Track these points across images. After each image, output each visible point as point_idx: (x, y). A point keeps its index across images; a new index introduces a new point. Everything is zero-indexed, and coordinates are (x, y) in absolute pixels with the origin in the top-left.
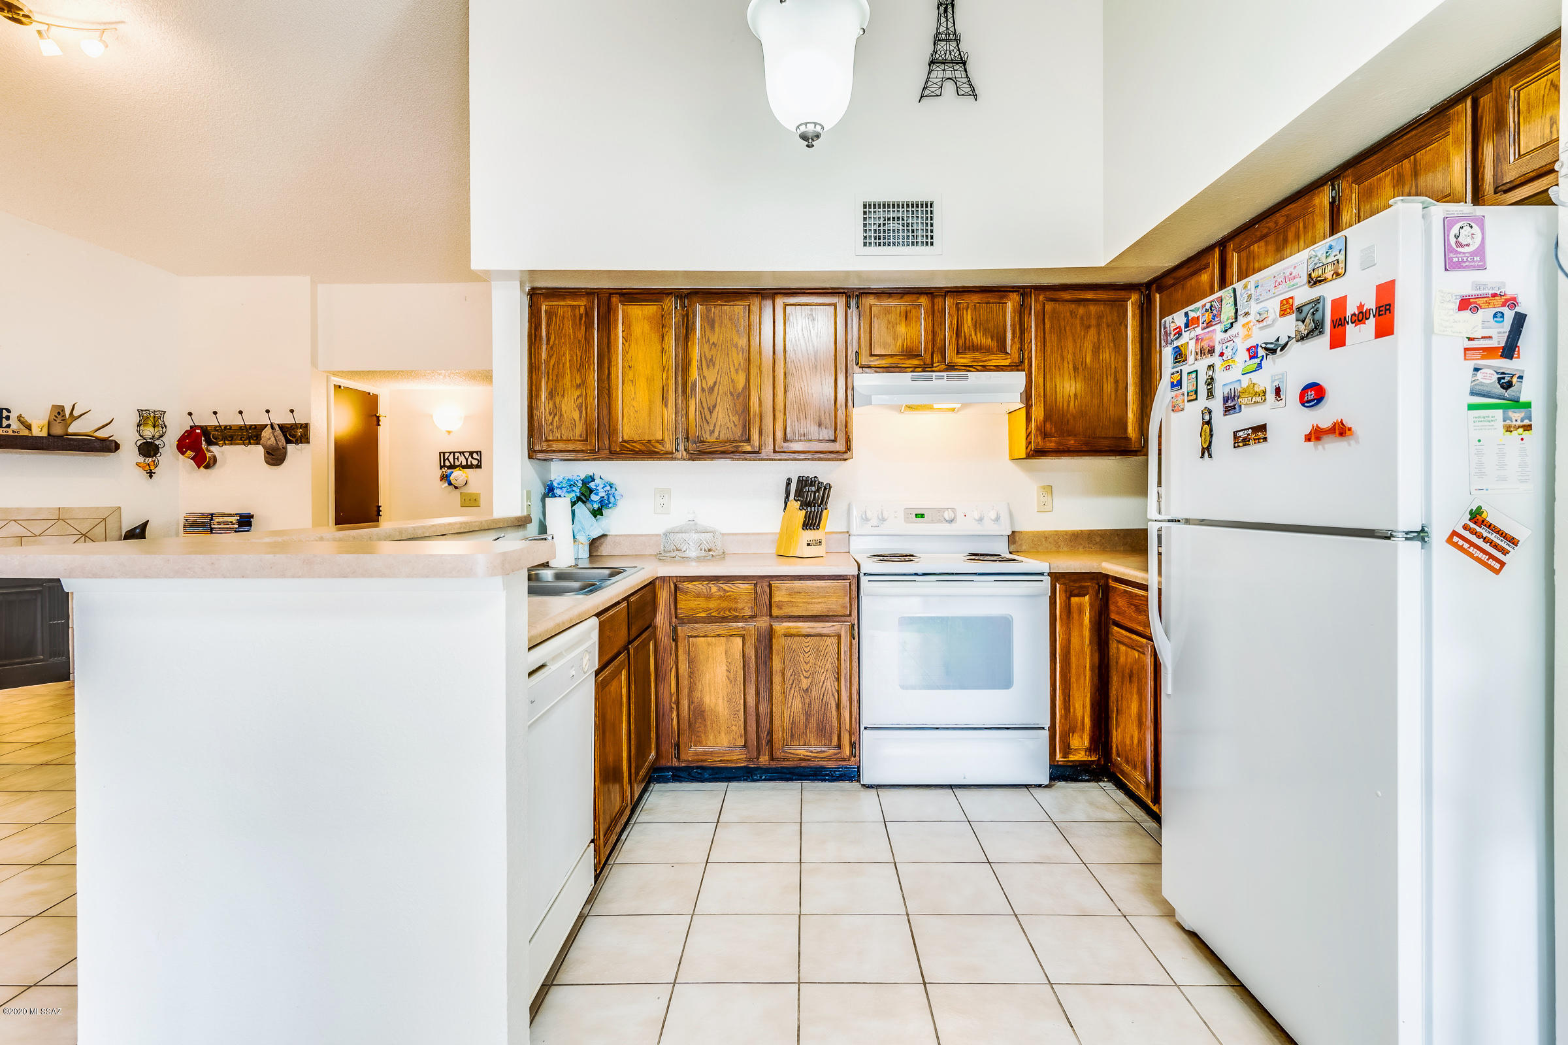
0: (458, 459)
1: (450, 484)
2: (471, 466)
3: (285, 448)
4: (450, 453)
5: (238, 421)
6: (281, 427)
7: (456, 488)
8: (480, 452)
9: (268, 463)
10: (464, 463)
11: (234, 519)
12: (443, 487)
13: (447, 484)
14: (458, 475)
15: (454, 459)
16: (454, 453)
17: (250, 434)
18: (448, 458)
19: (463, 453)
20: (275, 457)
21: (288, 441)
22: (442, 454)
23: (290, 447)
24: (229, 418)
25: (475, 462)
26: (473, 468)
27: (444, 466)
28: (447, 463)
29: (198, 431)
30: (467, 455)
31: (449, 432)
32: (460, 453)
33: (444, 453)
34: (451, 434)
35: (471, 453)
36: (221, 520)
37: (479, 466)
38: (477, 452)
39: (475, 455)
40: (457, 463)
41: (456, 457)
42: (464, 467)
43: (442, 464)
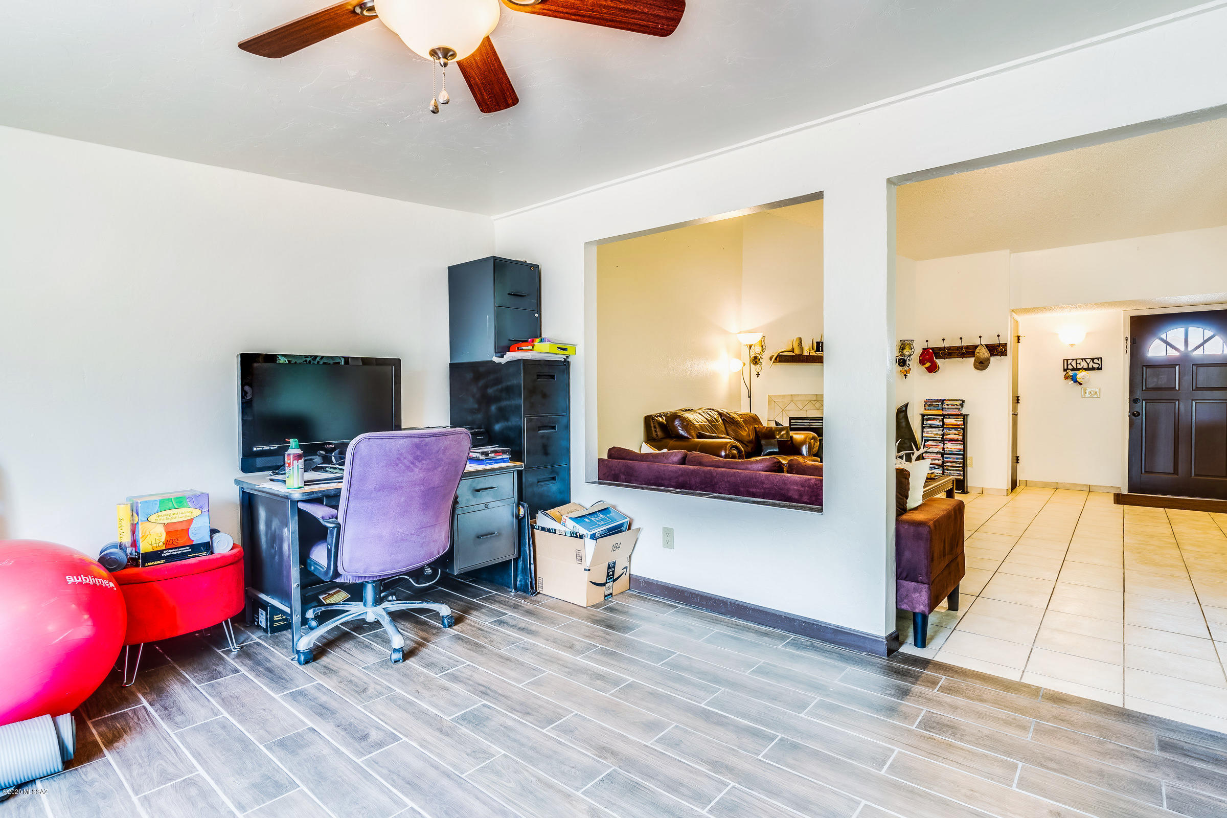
0: (1080, 364)
1: (1076, 381)
2: (1093, 369)
3: (989, 360)
4: (1073, 360)
5: (958, 343)
6: (987, 346)
7: (1080, 384)
8: (1101, 358)
9: (975, 368)
10: (1086, 366)
11: (958, 403)
12: (1069, 383)
13: (1073, 382)
14: (1080, 375)
15: (1077, 364)
16: (1076, 360)
17: (967, 351)
18: (1071, 364)
19: (1085, 359)
20: (982, 365)
21: (992, 355)
22: (1066, 361)
23: (992, 359)
24: (953, 342)
25: (1096, 366)
26: (1094, 370)
27: (1067, 369)
28: (1070, 367)
29: (931, 351)
30: (1088, 361)
31: (1072, 345)
32: (1082, 359)
33: (1067, 360)
34: (1074, 346)
35: (1093, 359)
36: (949, 403)
37: (1099, 369)
38: (1098, 359)
39: (1096, 361)
40: (1079, 367)
41: (1078, 362)
42: (1086, 369)
43: (1066, 368)
